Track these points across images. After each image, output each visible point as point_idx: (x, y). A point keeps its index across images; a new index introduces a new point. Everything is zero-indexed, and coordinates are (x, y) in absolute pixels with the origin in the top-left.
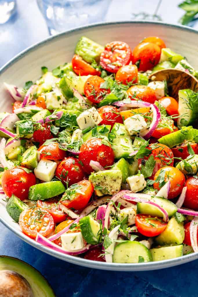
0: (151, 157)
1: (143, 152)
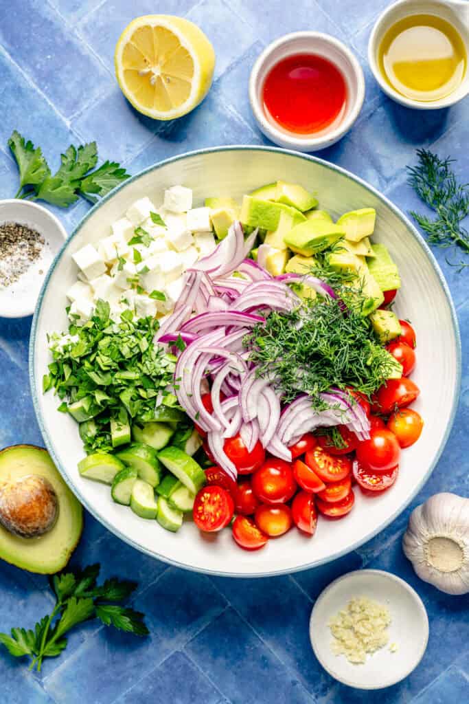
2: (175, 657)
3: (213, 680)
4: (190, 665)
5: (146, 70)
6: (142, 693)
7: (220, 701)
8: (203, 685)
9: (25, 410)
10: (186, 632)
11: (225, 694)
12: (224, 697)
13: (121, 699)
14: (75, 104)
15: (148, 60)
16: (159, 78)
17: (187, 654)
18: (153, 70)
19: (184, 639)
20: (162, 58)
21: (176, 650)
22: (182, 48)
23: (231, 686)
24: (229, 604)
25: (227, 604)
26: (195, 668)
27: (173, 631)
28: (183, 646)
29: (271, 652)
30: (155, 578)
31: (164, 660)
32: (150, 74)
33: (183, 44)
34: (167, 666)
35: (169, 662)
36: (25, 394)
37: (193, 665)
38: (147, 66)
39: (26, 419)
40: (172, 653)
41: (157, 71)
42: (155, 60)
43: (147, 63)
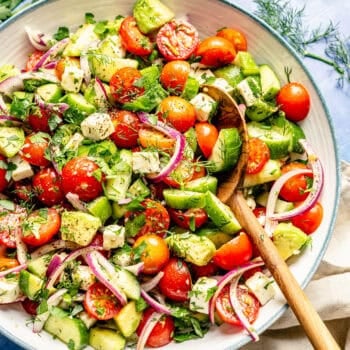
0: (142, 217)
1: (135, 205)
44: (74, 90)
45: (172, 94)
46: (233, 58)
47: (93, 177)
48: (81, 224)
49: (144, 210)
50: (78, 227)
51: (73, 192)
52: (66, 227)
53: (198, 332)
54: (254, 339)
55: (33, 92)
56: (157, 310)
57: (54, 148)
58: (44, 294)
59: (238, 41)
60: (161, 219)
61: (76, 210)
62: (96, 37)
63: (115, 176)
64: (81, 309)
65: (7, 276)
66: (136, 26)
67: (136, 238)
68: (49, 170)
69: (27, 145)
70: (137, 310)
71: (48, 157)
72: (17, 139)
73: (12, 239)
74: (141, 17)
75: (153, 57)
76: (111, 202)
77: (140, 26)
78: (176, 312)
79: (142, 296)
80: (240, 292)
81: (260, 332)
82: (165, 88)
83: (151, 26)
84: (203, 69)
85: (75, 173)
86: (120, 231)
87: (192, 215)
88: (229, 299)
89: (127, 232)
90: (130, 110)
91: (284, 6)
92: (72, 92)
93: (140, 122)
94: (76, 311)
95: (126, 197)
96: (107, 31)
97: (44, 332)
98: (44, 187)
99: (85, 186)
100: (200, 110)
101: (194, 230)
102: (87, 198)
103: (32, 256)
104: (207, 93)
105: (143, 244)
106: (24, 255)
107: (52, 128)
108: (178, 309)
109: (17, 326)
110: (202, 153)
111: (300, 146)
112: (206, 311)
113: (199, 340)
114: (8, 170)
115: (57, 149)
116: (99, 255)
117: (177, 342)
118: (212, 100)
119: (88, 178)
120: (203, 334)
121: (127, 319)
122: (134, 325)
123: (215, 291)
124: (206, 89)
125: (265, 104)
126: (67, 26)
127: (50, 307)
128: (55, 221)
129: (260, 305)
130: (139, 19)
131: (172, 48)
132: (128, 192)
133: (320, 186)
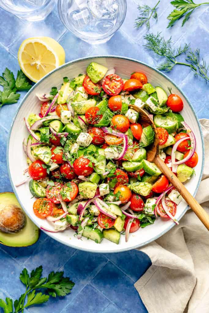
0: (115, 179)
2: (87, 288)
3: (105, 295)
4: (94, 290)
5: (34, 63)
6: (74, 306)
7: (109, 304)
8: (101, 298)
9: (4, 184)
10: (91, 275)
11: (111, 300)
12: (112, 302)
13: (64, 310)
14: (10, 40)
15: (34, 58)
16: (40, 65)
17: (92, 285)
18: (37, 62)
19: (90, 278)
20: (40, 57)
21: (87, 284)
22: (48, 50)
23: (114, 297)
24: (109, 260)
25: (107, 260)
26: (96, 291)
27: (84, 275)
28: (90, 282)
29: (130, 279)
30: (73, 253)
31: (82, 289)
32: (36, 65)
33: (48, 49)
34: (84, 292)
35: (84, 290)
36: (2, 177)
37: (96, 290)
38: (33, 61)
39: (5, 188)
40: (85, 286)
41: (39, 62)
42: (37, 58)
43: (33, 60)
44: (68, 122)
45: (116, 114)
46: (141, 87)
47: (89, 167)
48: (88, 189)
49: (116, 176)
50: (87, 191)
51: (81, 175)
52: (82, 192)
53: (151, 222)
54: (177, 224)
55: (48, 126)
56: (131, 218)
57: (66, 154)
58: (79, 222)
59: (142, 78)
60: (124, 178)
61: (84, 181)
62: (72, 90)
63: (99, 163)
64: (97, 225)
65: (61, 219)
66: (90, 80)
67: (115, 188)
68: (66, 165)
69: (53, 155)
70: (122, 220)
71: (64, 159)
72: (48, 153)
73: (57, 199)
74: (92, 76)
75: (102, 95)
76: (100, 175)
77: (92, 80)
78: (140, 217)
79: (123, 213)
80: (166, 202)
81: (179, 220)
82: (112, 111)
83: (98, 80)
84: (127, 95)
85: (80, 167)
86: (106, 187)
87: (138, 173)
88: (162, 206)
89: (110, 186)
90: (98, 127)
91: (161, 40)
92: (68, 124)
93: (104, 132)
94: (95, 226)
95: (106, 171)
96: (76, 85)
97: (82, 237)
98: (66, 173)
99: (86, 171)
100: (131, 119)
101: (140, 180)
102: (88, 176)
103: (69, 206)
104: (133, 109)
105: (119, 192)
106: (66, 207)
107: (63, 144)
108: (140, 215)
109: (70, 239)
110: (137, 140)
111: (182, 125)
112: (153, 213)
113: (152, 225)
114: (47, 168)
115: (67, 154)
116: (99, 200)
117: (143, 228)
118: (136, 112)
119: (86, 168)
120: (153, 222)
121: (119, 224)
122: (122, 226)
123: (155, 206)
124: (131, 107)
125: (161, 109)
126: (55, 86)
127: (83, 228)
128: (76, 189)
129: (177, 205)
130: (91, 77)
131: (110, 90)
132: (106, 168)
133: (194, 145)
